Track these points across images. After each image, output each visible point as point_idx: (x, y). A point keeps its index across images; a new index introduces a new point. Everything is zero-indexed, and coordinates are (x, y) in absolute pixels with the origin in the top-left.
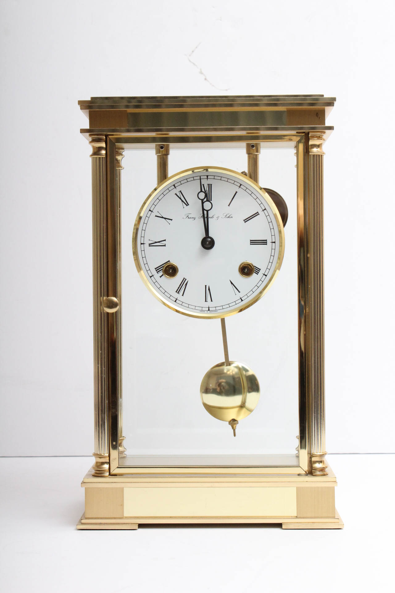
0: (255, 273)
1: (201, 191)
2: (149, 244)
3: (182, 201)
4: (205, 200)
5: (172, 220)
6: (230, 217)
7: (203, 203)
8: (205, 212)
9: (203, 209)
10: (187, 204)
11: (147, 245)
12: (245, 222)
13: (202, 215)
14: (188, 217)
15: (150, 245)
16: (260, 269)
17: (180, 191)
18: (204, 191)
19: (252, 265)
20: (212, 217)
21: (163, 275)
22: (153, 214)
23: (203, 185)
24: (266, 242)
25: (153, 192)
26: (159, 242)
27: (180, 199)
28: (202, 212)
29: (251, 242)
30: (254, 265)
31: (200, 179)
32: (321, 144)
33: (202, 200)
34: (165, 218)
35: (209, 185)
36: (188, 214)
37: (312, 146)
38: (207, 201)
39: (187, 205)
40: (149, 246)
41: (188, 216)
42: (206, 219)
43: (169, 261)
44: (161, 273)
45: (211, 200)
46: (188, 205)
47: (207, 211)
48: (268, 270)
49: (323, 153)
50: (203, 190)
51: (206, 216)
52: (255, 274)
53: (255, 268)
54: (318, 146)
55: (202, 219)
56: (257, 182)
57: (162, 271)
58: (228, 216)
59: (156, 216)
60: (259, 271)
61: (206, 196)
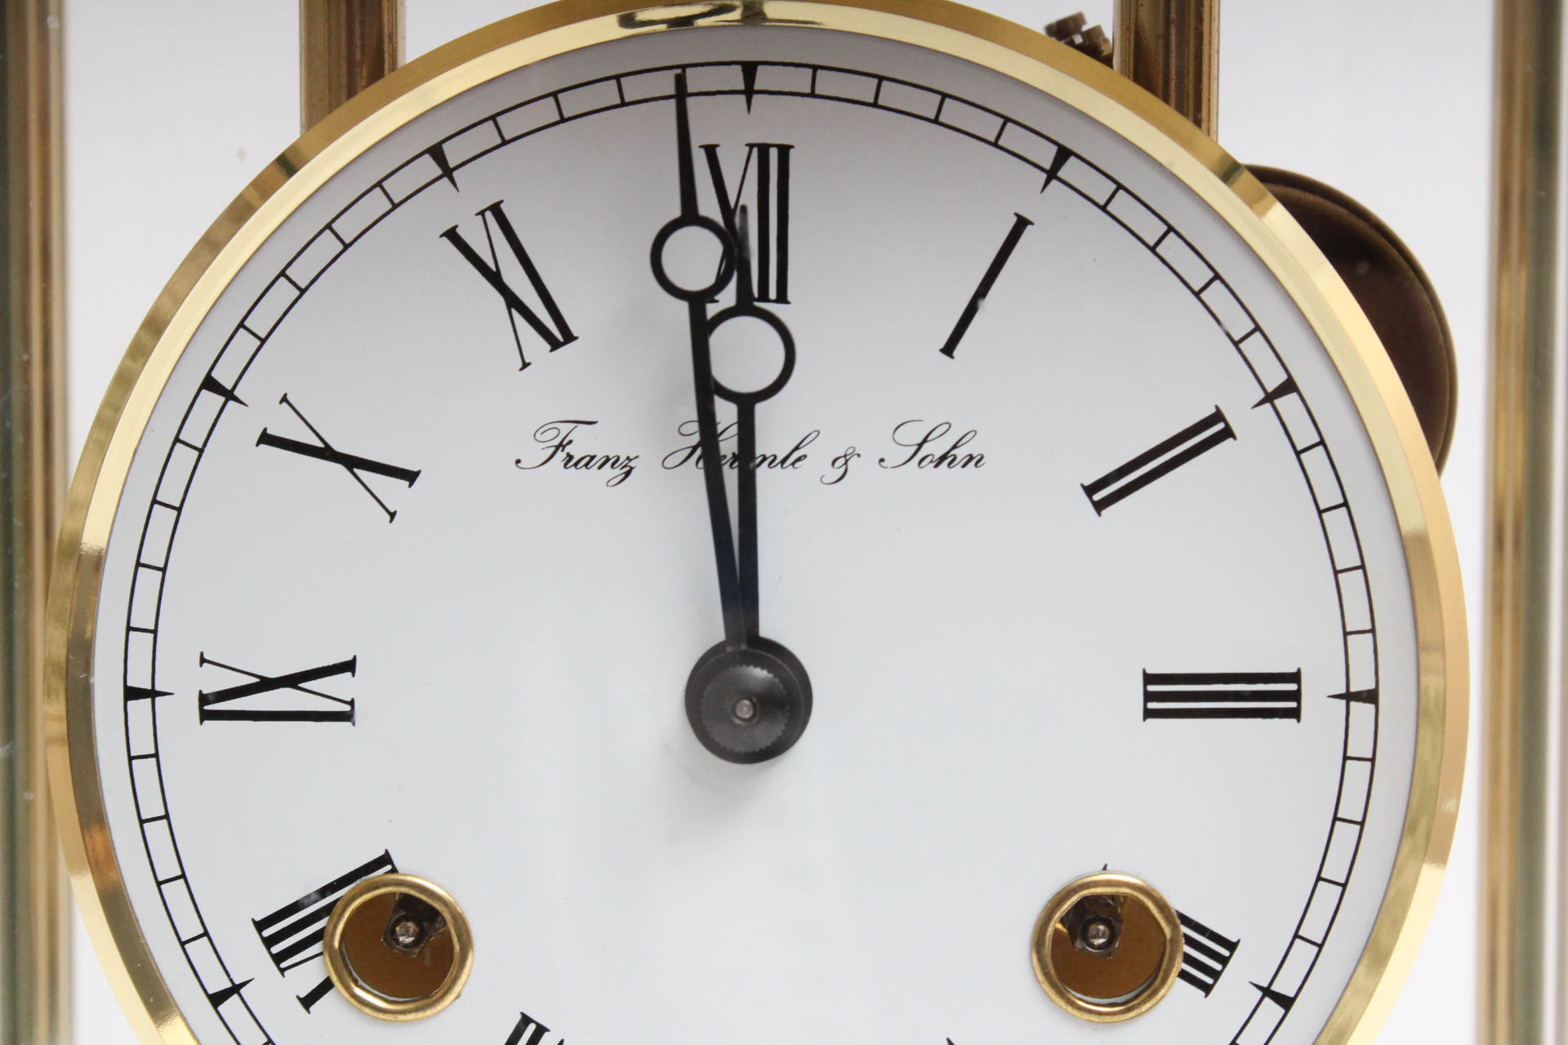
0: (1184, 975)
1: (690, 215)
2: (204, 699)
3: (513, 302)
4: (728, 297)
5: (410, 476)
6: (961, 453)
7: (701, 330)
8: (726, 413)
9: (707, 388)
10: (560, 336)
11: (179, 710)
12: (1100, 506)
13: (696, 439)
14: (561, 455)
15: (210, 707)
16: (1232, 946)
17: (496, 209)
18: (718, 218)
19: (1163, 907)
20: (793, 458)
21: (325, 987)
22: (240, 424)
23: (711, 151)
24: (1296, 696)
25: (264, 187)
26: (292, 681)
27: (494, 278)
28: (691, 411)
29: (1149, 697)
30: (1177, 904)
31: (681, 95)
33: (697, 301)
34: (352, 463)
35: (764, 149)
36: (565, 428)
38: (745, 306)
39: (555, 345)
40: (205, 716)
41: (561, 446)
42: (731, 478)
43: (385, 859)
44: (310, 972)
45: (782, 298)
46: (569, 337)
47: (747, 403)
48: (1303, 953)
50: (708, 206)
51: (728, 445)
52: (1182, 984)
53: (1184, 930)
55: (695, 475)
56: (1198, 122)
57: (317, 948)
58: (936, 448)
59: (266, 439)
60: (1224, 961)
61: (734, 260)
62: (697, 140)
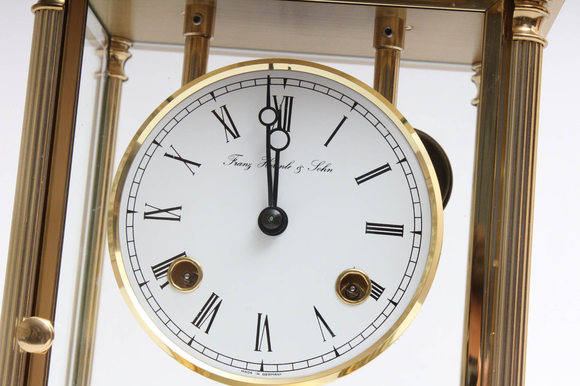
0: (371, 295)
1: (268, 107)
2: (146, 214)
3: (226, 127)
4: (276, 126)
5: (199, 165)
6: (327, 168)
7: (269, 133)
8: (273, 154)
9: (269, 147)
10: (236, 135)
11: (139, 216)
12: (359, 183)
13: (266, 161)
14: (234, 162)
15: (147, 216)
16: (383, 289)
17: (224, 107)
18: (274, 107)
19: (367, 278)
20: (288, 166)
21: (167, 283)
22: (161, 151)
23: (275, 97)
24: (402, 231)
26: (167, 211)
27: (222, 122)
28: (265, 154)
29: (367, 228)
30: (371, 278)
31: (269, 84)
32: (542, 18)
33: (268, 126)
34: (185, 161)
35: (287, 97)
36: (236, 156)
37: (520, 22)
38: (279, 128)
39: (235, 137)
40: (145, 218)
41: (234, 160)
42: (273, 170)
43: (184, 254)
44: (164, 279)
45: (289, 130)
46: (238, 136)
47: (278, 151)
48: (400, 293)
49: (544, 41)
50: (273, 105)
51: (273, 163)
52: (370, 297)
53: (372, 284)
54: (533, 22)
55: (265, 169)
56: (391, 102)
57: (166, 274)
58: (321, 167)
59: (166, 155)
60: (381, 293)
61: (278, 118)
62: (272, 95)
